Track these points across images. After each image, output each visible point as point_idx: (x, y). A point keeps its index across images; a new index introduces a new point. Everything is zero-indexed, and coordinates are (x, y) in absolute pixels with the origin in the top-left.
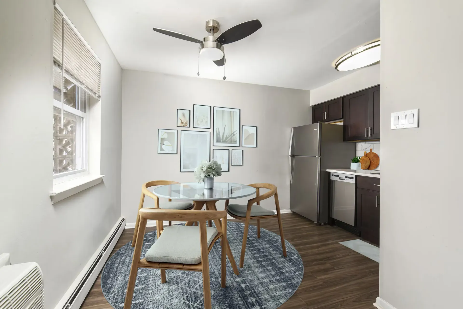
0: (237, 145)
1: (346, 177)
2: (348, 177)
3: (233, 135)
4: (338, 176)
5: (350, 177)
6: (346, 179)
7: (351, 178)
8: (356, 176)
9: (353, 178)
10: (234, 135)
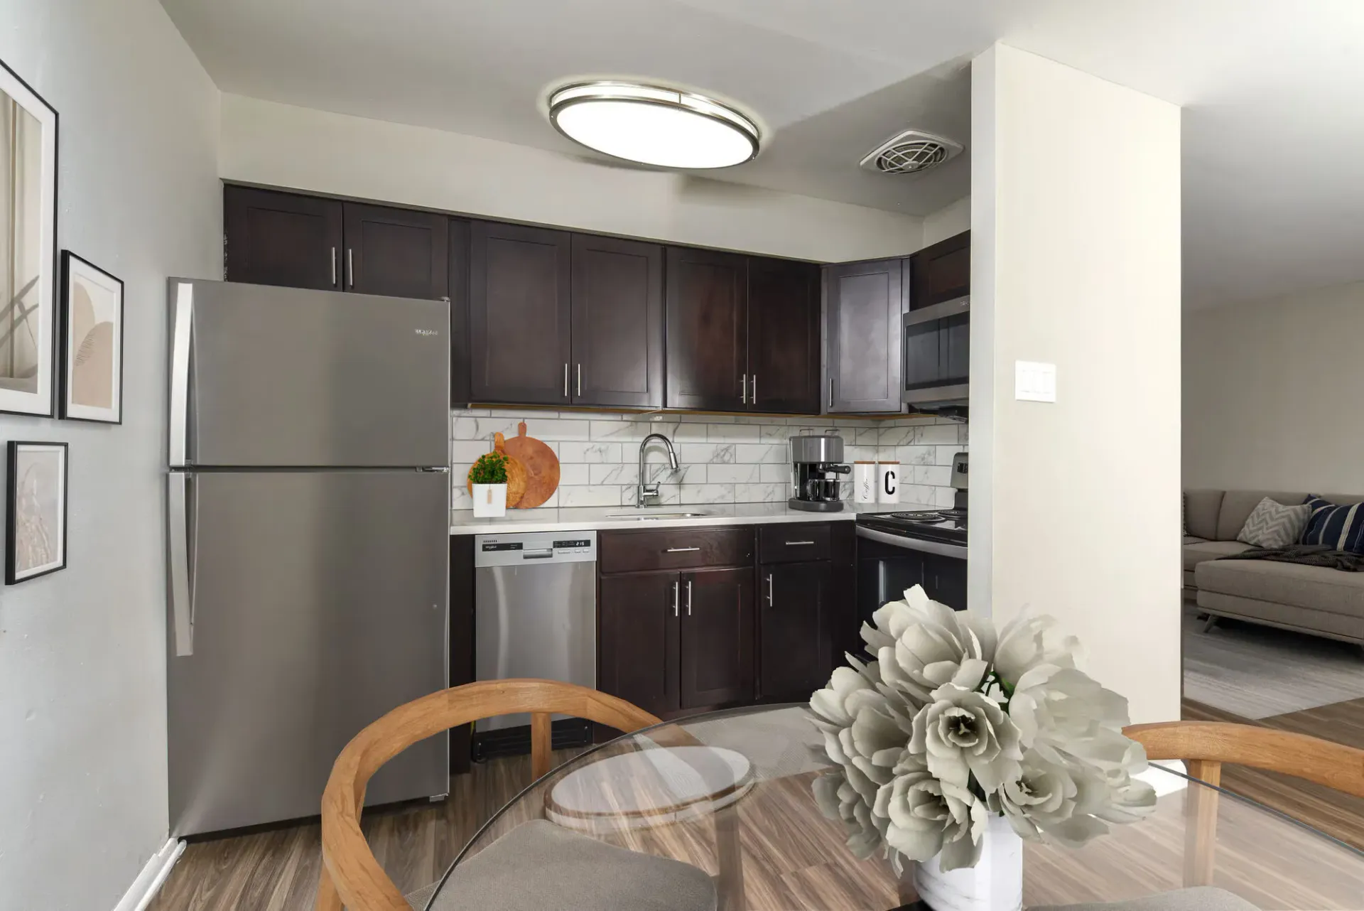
0: (41, 400)
1: (559, 544)
2: (568, 542)
3: (17, 313)
4: (519, 546)
5: (575, 542)
6: (556, 550)
7: (580, 546)
8: (601, 534)
9: (587, 543)
10: (25, 314)
